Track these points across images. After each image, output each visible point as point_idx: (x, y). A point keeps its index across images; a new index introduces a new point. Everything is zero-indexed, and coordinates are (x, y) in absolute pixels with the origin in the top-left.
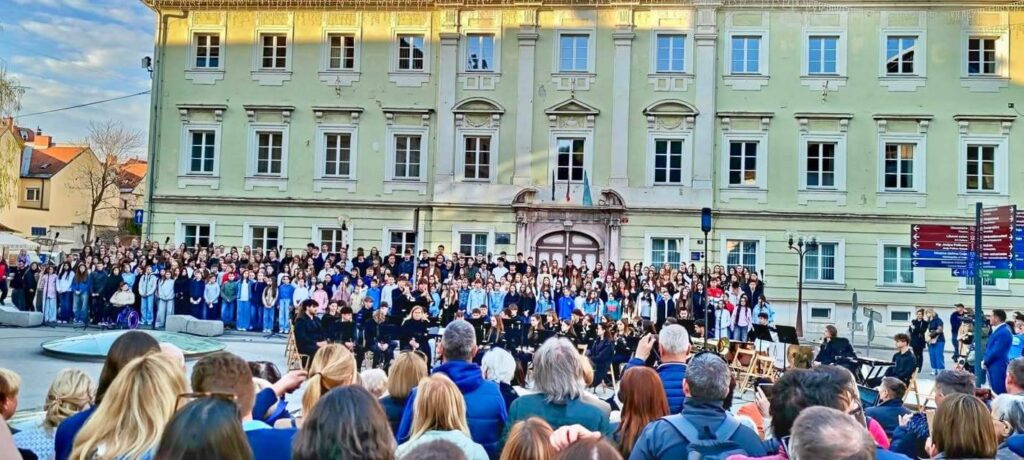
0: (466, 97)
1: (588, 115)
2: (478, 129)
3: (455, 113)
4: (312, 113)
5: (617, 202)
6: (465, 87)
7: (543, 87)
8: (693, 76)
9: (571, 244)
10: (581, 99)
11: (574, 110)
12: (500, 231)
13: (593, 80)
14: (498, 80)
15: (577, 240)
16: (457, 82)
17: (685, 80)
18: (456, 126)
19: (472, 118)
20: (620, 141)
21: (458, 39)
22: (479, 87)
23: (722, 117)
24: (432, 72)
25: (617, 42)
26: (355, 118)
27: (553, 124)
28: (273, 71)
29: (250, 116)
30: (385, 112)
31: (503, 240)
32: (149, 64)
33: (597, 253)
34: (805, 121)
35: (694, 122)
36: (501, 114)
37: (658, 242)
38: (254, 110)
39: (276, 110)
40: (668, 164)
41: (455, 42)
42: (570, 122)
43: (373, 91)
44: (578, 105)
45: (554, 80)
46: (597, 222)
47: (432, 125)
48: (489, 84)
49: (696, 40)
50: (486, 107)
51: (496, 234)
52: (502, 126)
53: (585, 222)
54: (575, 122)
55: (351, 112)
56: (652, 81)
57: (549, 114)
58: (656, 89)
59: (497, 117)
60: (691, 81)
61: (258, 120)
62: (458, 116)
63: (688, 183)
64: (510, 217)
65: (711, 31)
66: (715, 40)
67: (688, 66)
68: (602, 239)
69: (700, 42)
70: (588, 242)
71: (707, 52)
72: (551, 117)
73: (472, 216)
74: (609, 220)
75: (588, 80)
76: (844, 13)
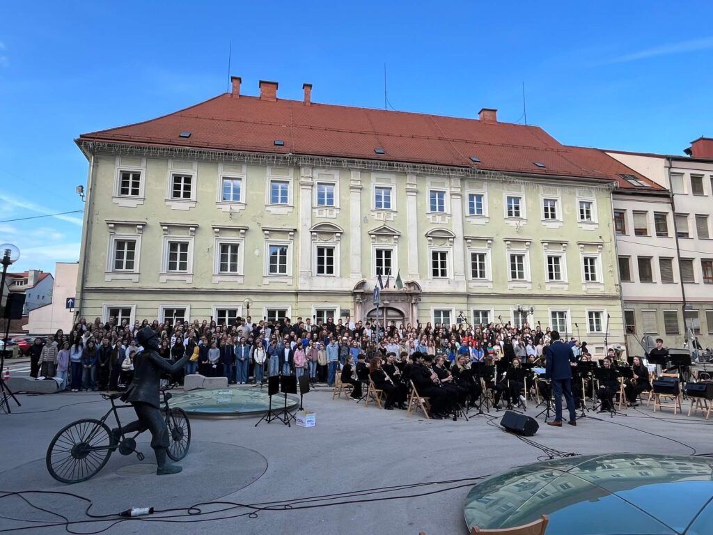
0: (317, 222)
1: (393, 235)
2: (326, 242)
3: (311, 232)
4: (212, 230)
5: (417, 288)
6: (317, 215)
7: (366, 217)
8: (450, 215)
9: (387, 316)
10: (389, 226)
11: (385, 232)
12: (343, 308)
13: (395, 215)
14: (338, 212)
15: (390, 313)
16: (312, 212)
17: (447, 217)
18: (312, 240)
19: (323, 236)
20: (412, 252)
21: (312, 186)
22: (325, 216)
23: (467, 239)
24: (295, 206)
25: (408, 193)
26: (242, 233)
27: (373, 240)
28: (181, 200)
29: (164, 230)
30: (264, 230)
31: (345, 314)
32: (82, 191)
33: (403, 321)
34: (509, 243)
35: (453, 242)
36: (341, 233)
37: (437, 313)
38: (168, 226)
39: (185, 227)
40: (439, 265)
41: (310, 187)
42: (384, 239)
43: (254, 216)
44: (388, 230)
45: (372, 214)
46: (403, 301)
47: (295, 240)
48: (333, 215)
49: (451, 195)
50: (331, 229)
51: (341, 310)
52: (342, 240)
53: (396, 301)
54: (386, 240)
55: (239, 230)
56: (428, 217)
57: (370, 234)
58: (432, 222)
59: (339, 235)
60: (449, 218)
61: (170, 233)
62: (313, 233)
63: (452, 277)
64: (351, 299)
65: (459, 190)
66: (461, 195)
67: (447, 209)
68: (407, 312)
69: (453, 197)
70: (398, 314)
71: (457, 202)
72: (372, 236)
73: (325, 298)
74: (411, 300)
75: (393, 215)
76: (523, 186)
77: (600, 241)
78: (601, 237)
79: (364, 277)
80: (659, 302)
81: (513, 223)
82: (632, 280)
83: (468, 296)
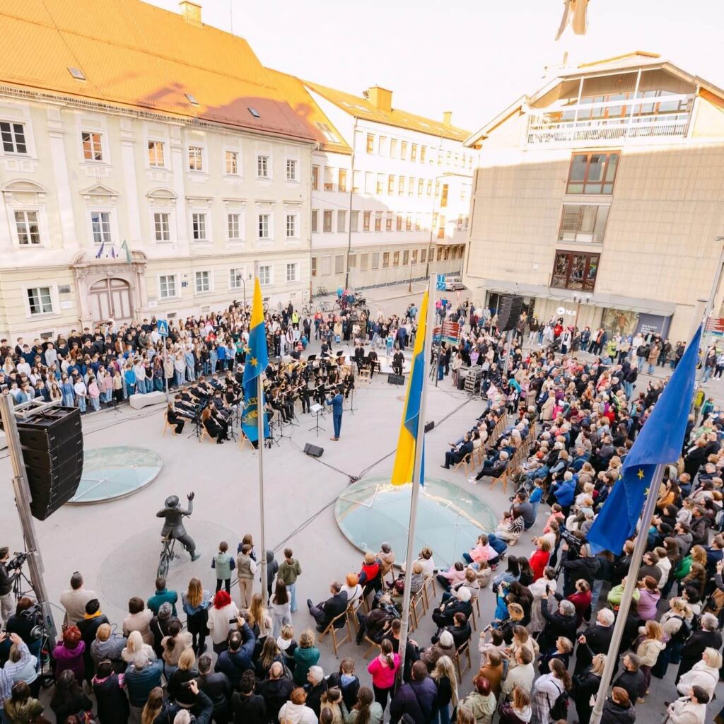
0: (11, 178)
1: (111, 196)
2: (25, 205)
3: (3, 192)
5: (143, 257)
6: (9, 169)
7: (74, 172)
8: (171, 172)
9: (111, 287)
10: (105, 184)
11: (100, 192)
12: (60, 284)
13: (110, 169)
14: (36, 164)
15: (114, 283)
17: (168, 173)
18: (5, 202)
19: (19, 196)
22: (19, 169)
23: (189, 199)
25: (123, 143)
27: (87, 202)
31: (63, 290)
33: (129, 290)
34: (227, 202)
35: (175, 203)
36: (45, 193)
37: (163, 279)
40: (161, 226)
42: (100, 201)
44: (104, 189)
45: (83, 168)
46: (128, 270)
48: (30, 168)
49: (171, 147)
50: (31, 187)
51: (59, 287)
52: (48, 203)
53: (121, 271)
54: (102, 201)
56: (148, 173)
57: (84, 195)
58: (152, 179)
59: (42, 195)
60: (170, 174)
62: (6, 194)
63: (175, 241)
64: (69, 272)
65: (179, 142)
66: (181, 149)
67: (167, 165)
68: (134, 282)
69: (173, 150)
70: (123, 283)
71: (177, 156)
72: (86, 197)
73: (36, 275)
74: (137, 269)
75: (107, 170)
76: (240, 139)
77: (300, 199)
78: (301, 196)
79: (81, 246)
80: (333, 250)
81: (231, 181)
82: (318, 231)
83: (191, 259)
